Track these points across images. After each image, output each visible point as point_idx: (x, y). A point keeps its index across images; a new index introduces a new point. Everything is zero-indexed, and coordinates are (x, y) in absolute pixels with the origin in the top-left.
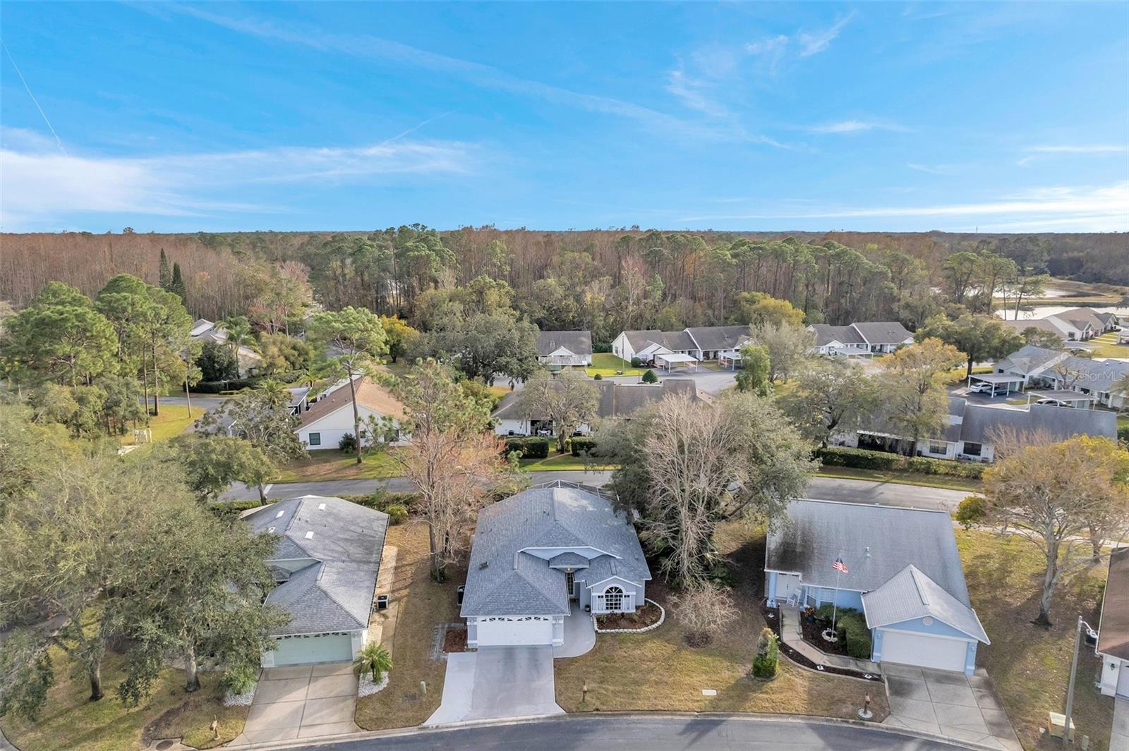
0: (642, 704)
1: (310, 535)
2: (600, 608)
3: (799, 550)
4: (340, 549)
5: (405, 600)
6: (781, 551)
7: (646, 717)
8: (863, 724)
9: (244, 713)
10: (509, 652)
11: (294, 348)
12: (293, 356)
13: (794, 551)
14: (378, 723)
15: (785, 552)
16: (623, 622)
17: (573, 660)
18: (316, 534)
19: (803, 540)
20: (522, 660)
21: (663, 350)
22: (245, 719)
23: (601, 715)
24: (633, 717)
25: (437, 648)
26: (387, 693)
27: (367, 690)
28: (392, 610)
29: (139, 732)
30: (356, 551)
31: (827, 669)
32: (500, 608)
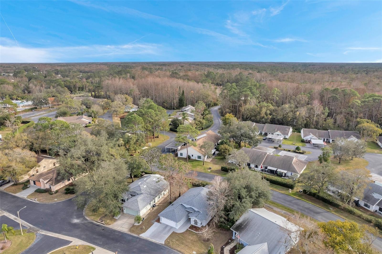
0: (179, 249)
1: (145, 186)
2: (193, 223)
3: (242, 227)
4: (149, 191)
5: (160, 206)
6: (238, 225)
7: (178, 252)
9: (116, 220)
10: (167, 226)
11: (199, 122)
12: (199, 124)
13: (241, 227)
14: (133, 232)
15: (239, 226)
16: (194, 229)
17: (176, 233)
18: (147, 186)
19: (246, 225)
20: (168, 228)
22: (115, 222)
23: (170, 247)
24: (175, 251)
25: (155, 220)
26: (139, 226)
27: (136, 224)
28: (155, 208)
29: (100, 217)
30: (153, 192)
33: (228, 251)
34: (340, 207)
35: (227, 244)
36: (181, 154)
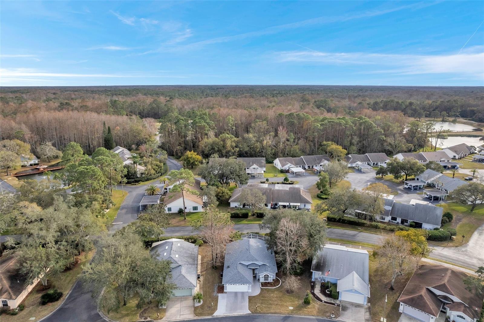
0: (272, 311)
1: (177, 256)
2: (262, 280)
3: (321, 265)
4: (185, 260)
5: (205, 275)
6: (316, 265)
7: (273, 315)
8: (331, 319)
9: (165, 311)
10: (236, 294)
11: (157, 166)
12: (156, 168)
13: (320, 265)
14: (201, 314)
15: (317, 265)
16: (269, 285)
17: (254, 297)
18: (179, 255)
19: (323, 261)
20: (239, 296)
21: (292, 166)
22: (165, 312)
23: (261, 314)
24: (269, 315)
25: (215, 292)
26: (202, 306)
27: (197, 305)
28: (202, 279)
29: (138, 315)
30: (190, 260)
31: (325, 302)
32: (234, 282)
33: (320, 294)
34: (366, 225)
35: (313, 287)
36: (170, 209)
